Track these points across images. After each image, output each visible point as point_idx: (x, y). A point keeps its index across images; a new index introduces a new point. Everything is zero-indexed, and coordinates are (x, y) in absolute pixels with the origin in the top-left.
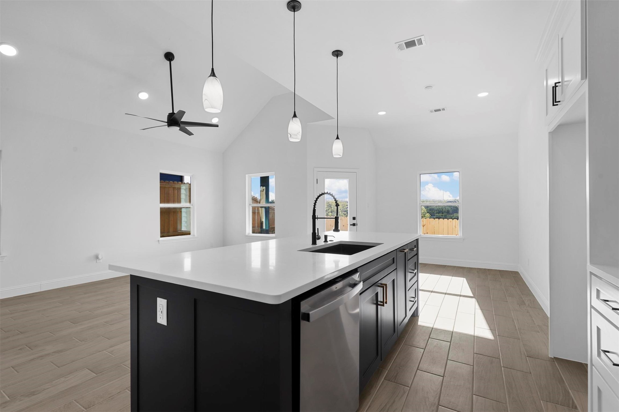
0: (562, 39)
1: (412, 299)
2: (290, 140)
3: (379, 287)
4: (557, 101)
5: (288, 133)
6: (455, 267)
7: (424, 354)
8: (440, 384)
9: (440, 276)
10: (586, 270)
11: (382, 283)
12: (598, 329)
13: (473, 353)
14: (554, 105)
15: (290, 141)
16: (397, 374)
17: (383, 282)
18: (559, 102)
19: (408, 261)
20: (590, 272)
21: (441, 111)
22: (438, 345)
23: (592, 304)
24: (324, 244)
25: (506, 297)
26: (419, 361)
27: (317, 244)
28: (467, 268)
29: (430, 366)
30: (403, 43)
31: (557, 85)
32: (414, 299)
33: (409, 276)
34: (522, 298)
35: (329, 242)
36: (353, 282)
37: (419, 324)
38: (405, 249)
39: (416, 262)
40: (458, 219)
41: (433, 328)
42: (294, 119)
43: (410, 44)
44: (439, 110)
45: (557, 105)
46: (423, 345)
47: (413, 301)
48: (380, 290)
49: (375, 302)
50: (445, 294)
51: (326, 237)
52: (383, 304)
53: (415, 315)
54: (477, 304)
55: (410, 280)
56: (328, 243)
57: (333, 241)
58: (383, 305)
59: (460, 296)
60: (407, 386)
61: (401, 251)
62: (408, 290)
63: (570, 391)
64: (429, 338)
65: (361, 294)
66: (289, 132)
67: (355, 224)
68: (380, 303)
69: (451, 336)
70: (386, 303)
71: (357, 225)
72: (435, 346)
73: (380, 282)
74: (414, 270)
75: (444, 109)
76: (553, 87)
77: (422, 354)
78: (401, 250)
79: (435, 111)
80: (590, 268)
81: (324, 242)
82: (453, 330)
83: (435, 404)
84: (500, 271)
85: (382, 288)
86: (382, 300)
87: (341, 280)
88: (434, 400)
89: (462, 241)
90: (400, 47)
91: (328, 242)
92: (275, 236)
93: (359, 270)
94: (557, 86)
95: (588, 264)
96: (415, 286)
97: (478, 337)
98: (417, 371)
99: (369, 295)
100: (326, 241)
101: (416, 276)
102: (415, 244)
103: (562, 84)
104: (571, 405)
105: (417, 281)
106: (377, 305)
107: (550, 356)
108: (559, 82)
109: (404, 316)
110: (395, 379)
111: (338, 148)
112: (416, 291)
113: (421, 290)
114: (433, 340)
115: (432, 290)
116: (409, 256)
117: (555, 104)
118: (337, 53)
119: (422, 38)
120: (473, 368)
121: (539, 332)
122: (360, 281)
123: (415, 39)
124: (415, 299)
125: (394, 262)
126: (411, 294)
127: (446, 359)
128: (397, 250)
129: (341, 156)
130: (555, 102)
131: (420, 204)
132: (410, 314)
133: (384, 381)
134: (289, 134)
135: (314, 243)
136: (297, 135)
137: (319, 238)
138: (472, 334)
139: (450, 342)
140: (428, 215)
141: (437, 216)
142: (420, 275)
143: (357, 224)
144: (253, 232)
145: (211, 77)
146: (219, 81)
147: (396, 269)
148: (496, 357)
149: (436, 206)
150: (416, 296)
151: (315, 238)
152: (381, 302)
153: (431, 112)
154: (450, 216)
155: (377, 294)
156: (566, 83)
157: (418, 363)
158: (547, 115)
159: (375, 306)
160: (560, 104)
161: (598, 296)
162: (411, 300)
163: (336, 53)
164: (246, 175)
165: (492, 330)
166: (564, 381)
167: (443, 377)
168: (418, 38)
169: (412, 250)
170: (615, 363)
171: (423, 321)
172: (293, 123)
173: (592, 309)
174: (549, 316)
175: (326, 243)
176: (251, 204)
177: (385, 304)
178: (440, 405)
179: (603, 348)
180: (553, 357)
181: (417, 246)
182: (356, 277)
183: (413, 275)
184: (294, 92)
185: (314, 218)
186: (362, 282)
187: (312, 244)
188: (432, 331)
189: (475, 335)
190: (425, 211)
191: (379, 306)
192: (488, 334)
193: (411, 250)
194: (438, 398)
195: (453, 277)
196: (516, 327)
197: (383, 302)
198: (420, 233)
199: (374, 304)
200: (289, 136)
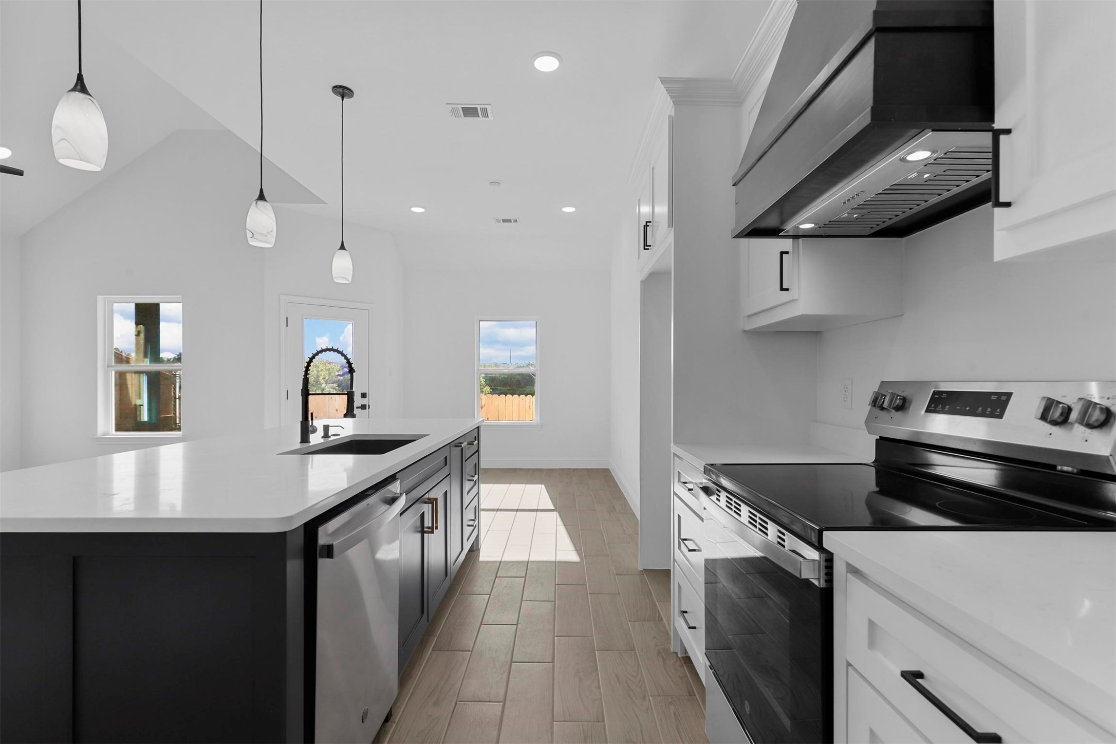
0: (653, 168)
1: (471, 523)
2: (251, 243)
3: (426, 504)
4: (648, 244)
5: (246, 229)
6: (529, 470)
7: (489, 601)
8: (514, 634)
9: (508, 485)
10: (670, 451)
11: (430, 497)
12: (679, 517)
13: (554, 585)
14: (645, 249)
15: (249, 244)
16: (452, 638)
17: (432, 495)
18: (650, 246)
19: (466, 461)
20: (674, 453)
21: (511, 222)
22: (508, 584)
23: (675, 490)
24: (322, 441)
25: (594, 504)
26: (483, 612)
27: (310, 441)
28: (546, 469)
29: (499, 616)
30: (460, 107)
31: (648, 224)
32: (473, 522)
33: (467, 485)
34: (612, 503)
35: (332, 438)
36: (391, 496)
37: (480, 560)
38: (462, 443)
39: (476, 464)
40: (533, 394)
41: (501, 562)
42: (261, 203)
43: (470, 112)
44: (509, 221)
45: (648, 249)
46: (487, 589)
47: (473, 526)
48: (427, 508)
49: (420, 529)
50: (517, 511)
51: (326, 428)
52: (432, 530)
53: (474, 550)
54: (559, 519)
55: (468, 493)
56: (330, 439)
57: (339, 435)
58: (432, 532)
59: (537, 510)
60: (467, 649)
61: (456, 446)
62: (466, 508)
63: (657, 603)
64: (496, 577)
65: (401, 514)
66: (247, 226)
67: (366, 405)
68: (427, 530)
69: (526, 568)
70: (437, 528)
71: (369, 408)
72: (505, 587)
73: (426, 496)
74: (474, 476)
75: (516, 221)
76: (644, 226)
77: (487, 601)
78: (456, 444)
79: (503, 222)
80: (674, 449)
81: (322, 437)
82: (529, 559)
83: (507, 662)
84: (588, 470)
85: (430, 505)
86: (430, 525)
87: (374, 492)
88: (506, 658)
89: (539, 429)
90: (454, 111)
91: (330, 437)
92: (183, 435)
93: (398, 476)
94: (648, 226)
95: (672, 444)
96: (475, 503)
97: (560, 562)
98: (480, 626)
99: (412, 518)
100: (326, 435)
101: (476, 486)
102: (475, 435)
103: (653, 224)
104: (657, 619)
105: (478, 493)
106: (423, 532)
107: (639, 569)
108: (650, 222)
109: (460, 550)
110: (449, 646)
111: (342, 265)
112: (477, 510)
113: (484, 510)
114: (501, 580)
115: (497, 508)
116: (467, 454)
117: (646, 247)
118: (343, 92)
119: (489, 108)
120: (555, 604)
121: (629, 543)
122: (401, 494)
123: (479, 107)
124: (475, 524)
125: (446, 464)
126: (469, 515)
127: (520, 600)
128: (451, 444)
129: (348, 281)
130: (646, 246)
131: (479, 370)
132: (467, 547)
133: (431, 653)
134: (247, 231)
135: (305, 439)
136: (266, 236)
137: (314, 431)
138: (553, 559)
139: (525, 577)
140: (487, 389)
141: (500, 390)
142: (482, 486)
143: (369, 406)
144: (119, 428)
145: (77, 92)
146: (98, 106)
147: (450, 474)
148: (582, 584)
149: (500, 375)
150: (476, 518)
151: (306, 430)
152: (428, 528)
153: (498, 221)
154: (520, 391)
155: (423, 515)
156: (656, 224)
157: (482, 615)
158: (639, 258)
159: (419, 535)
160: (651, 249)
161: (679, 481)
162: (469, 524)
163: (341, 90)
164: (98, 297)
165: (578, 550)
166: (652, 594)
167: (517, 625)
168: (483, 106)
169: (471, 443)
170: (690, 548)
171: (486, 554)
172: (258, 211)
173: (675, 496)
174: (639, 519)
175: (327, 438)
176: (113, 364)
177: (435, 530)
178: (514, 662)
179: (683, 537)
180: (642, 570)
181: (478, 438)
182: (395, 487)
183: (472, 483)
184: (260, 152)
185: (306, 394)
186: (404, 494)
187: (300, 443)
188: (500, 567)
189: (557, 560)
190: (483, 382)
191: (425, 534)
192: (573, 557)
193: (469, 444)
194: (510, 653)
195: (527, 485)
196: (604, 542)
197: (432, 528)
198: (479, 418)
199: (418, 532)
200: (249, 235)
